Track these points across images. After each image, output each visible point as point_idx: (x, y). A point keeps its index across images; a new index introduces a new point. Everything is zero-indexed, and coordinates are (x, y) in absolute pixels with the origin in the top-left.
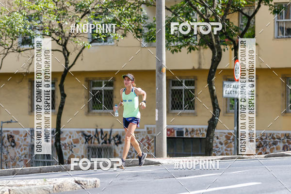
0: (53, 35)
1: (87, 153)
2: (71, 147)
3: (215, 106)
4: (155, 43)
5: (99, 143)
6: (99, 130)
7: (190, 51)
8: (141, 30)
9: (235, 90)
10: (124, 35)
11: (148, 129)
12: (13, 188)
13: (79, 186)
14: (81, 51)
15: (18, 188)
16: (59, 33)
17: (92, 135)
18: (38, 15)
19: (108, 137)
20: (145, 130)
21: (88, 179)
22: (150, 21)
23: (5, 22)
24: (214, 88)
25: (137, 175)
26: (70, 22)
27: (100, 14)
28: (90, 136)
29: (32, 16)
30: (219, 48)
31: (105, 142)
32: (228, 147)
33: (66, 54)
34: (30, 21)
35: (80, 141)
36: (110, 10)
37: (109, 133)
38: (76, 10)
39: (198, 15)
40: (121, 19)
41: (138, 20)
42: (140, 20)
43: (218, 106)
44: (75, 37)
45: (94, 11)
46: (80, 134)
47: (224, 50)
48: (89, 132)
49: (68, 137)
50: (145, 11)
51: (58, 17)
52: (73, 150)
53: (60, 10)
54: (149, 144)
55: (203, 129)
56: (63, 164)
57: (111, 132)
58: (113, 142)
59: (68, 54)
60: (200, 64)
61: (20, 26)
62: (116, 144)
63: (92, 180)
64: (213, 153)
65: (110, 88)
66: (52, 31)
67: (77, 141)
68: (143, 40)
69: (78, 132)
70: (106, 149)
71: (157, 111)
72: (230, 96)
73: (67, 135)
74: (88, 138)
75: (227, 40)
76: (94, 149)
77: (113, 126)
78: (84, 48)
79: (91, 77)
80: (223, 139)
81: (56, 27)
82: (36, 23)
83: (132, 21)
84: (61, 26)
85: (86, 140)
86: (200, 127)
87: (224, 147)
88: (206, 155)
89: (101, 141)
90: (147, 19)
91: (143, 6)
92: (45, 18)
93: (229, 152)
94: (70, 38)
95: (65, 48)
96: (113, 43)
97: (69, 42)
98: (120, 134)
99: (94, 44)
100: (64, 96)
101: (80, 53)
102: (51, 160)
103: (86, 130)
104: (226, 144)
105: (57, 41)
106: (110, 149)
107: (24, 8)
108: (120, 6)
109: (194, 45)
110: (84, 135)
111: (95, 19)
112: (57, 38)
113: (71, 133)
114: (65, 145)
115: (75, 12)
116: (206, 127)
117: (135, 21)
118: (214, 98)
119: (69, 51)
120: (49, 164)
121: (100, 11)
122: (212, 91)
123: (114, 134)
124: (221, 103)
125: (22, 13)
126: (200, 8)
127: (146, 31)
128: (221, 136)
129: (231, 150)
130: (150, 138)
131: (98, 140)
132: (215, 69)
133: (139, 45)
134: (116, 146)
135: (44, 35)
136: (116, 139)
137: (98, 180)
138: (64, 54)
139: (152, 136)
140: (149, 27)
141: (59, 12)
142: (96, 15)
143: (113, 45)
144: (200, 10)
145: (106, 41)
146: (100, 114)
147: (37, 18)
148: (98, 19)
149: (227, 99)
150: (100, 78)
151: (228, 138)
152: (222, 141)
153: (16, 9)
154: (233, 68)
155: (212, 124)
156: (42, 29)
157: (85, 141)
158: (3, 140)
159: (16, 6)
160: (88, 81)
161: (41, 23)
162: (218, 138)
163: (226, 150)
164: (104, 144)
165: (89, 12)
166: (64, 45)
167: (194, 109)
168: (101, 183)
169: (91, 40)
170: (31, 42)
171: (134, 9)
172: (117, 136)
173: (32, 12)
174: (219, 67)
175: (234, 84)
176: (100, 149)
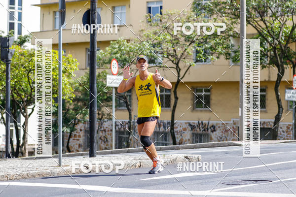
0: (170, 57)
1: (192, 138)
2: (181, 133)
3: (280, 106)
4: (239, 63)
5: (200, 130)
6: (200, 122)
7: (263, 68)
8: (229, 54)
9: (293, 95)
10: (218, 58)
11: (233, 121)
12: (143, 161)
13: (187, 160)
14: (188, 68)
15: (146, 161)
16: (174, 56)
17: (196, 125)
18: (160, 44)
19: (206, 127)
20: (232, 122)
21: (193, 156)
22: (235, 48)
23: (137, 48)
24: (279, 94)
25: (226, 153)
26: (181, 49)
27: (202, 43)
28: (194, 126)
29: (155, 44)
30: (283, 67)
31: (205, 130)
32: (288, 134)
33: (178, 69)
34: (154, 47)
35: (187, 129)
36: (208, 40)
37: (207, 124)
38: (185, 41)
39: (269, 44)
40: (216, 46)
41: (228, 47)
42: (229, 47)
43: (282, 106)
44: (184, 58)
45: (197, 41)
46: (188, 124)
47: (286, 68)
48: (194, 123)
49: (179, 127)
50: (232, 41)
51: (173, 44)
52: (182, 135)
53: (175, 40)
54: (235, 132)
55: (271, 122)
56: (176, 145)
57: (208, 123)
58: (209, 130)
59: (180, 70)
60: (269, 77)
61: (147, 51)
62: (212, 131)
63: (196, 156)
64: (278, 138)
65: (208, 93)
66: (168, 55)
67: (185, 129)
68: (231, 61)
69: (186, 123)
70: (205, 135)
71: (240, 109)
72: (290, 99)
73: (178, 125)
74: (193, 127)
75: (288, 61)
76: (197, 135)
77: (210, 119)
78: (190, 66)
79: (195, 86)
80: (285, 129)
81: (172, 52)
82: (158, 49)
83: (223, 48)
84: (175, 51)
85: (192, 128)
86: (269, 120)
87: (285, 134)
88: (273, 139)
89: (202, 129)
90: (234, 46)
91: (231, 38)
92: (164, 45)
93: (289, 138)
94: (181, 59)
95: (178, 66)
96: (210, 63)
97: (180, 62)
98: (215, 125)
99: (197, 63)
100: (176, 98)
101: (188, 70)
102: (168, 142)
103: (191, 122)
104: (287, 132)
105: (173, 61)
106: (208, 135)
107: (150, 39)
108: (215, 38)
109: (265, 65)
110: (190, 125)
111: (198, 47)
112: (172, 59)
113: (181, 124)
114: (177, 132)
115: (184, 42)
116: (273, 120)
117: (226, 48)
118: (279, 101)
119: (180, 68)
120: (166, 144)
121: (202, 41)
122: (277, 96)
123: (210, 125)
124: (284, 104)
125: (148, 43)
126: (270, 39)
127: (233, 55)
128: (283, 126)
129: (290, 136)
130: (235, 127)
131: (200, 129)
132: (280, 81)
133: (228, 64)
134: (212, 133)
135: (164, 57)
136: (212, 128)
137: (200, 156)
138: (177, 70)
139: (237, 127)
140: (235, 52)
141: (174, 42)
142: (199, 44)
143: (210, 64)
144: (270, 41)
145: (205, 61)
146: (201, 111)
147: (159, 45)
148: (200, 47)
149: (287, 101)
150: (201, 87)
151: (288, 128)
152: (284, 130)
153: (145, 39)
154: (292, 80)
155: (278, 118)
156: (162, 53)
157: (190, 129)
158: (135, 128)
159: (145, 38)
160: (193, 88)
161: (162, 49)
162: (281, 128)
163: (287, 136)
164: (204, 132)
165: (194, 42)
166: (177, 64)
167: (265, 108)
168: (202, 158)
169: (195, 61)
170: (155, 61)
171: (225, 39)
172: (213, 126)
173: (155, 42)
174: (282, 80)
175: (292, 91)
176: (201, 135)
